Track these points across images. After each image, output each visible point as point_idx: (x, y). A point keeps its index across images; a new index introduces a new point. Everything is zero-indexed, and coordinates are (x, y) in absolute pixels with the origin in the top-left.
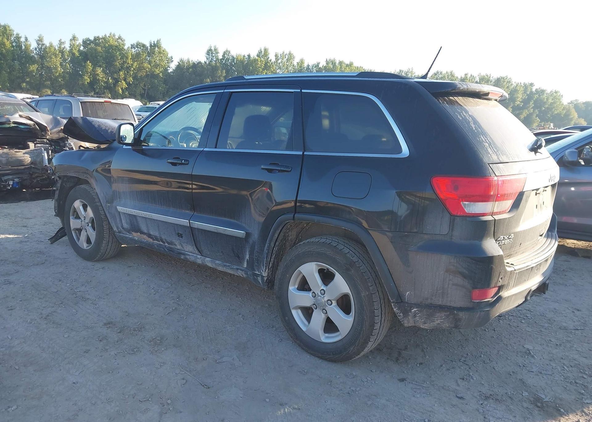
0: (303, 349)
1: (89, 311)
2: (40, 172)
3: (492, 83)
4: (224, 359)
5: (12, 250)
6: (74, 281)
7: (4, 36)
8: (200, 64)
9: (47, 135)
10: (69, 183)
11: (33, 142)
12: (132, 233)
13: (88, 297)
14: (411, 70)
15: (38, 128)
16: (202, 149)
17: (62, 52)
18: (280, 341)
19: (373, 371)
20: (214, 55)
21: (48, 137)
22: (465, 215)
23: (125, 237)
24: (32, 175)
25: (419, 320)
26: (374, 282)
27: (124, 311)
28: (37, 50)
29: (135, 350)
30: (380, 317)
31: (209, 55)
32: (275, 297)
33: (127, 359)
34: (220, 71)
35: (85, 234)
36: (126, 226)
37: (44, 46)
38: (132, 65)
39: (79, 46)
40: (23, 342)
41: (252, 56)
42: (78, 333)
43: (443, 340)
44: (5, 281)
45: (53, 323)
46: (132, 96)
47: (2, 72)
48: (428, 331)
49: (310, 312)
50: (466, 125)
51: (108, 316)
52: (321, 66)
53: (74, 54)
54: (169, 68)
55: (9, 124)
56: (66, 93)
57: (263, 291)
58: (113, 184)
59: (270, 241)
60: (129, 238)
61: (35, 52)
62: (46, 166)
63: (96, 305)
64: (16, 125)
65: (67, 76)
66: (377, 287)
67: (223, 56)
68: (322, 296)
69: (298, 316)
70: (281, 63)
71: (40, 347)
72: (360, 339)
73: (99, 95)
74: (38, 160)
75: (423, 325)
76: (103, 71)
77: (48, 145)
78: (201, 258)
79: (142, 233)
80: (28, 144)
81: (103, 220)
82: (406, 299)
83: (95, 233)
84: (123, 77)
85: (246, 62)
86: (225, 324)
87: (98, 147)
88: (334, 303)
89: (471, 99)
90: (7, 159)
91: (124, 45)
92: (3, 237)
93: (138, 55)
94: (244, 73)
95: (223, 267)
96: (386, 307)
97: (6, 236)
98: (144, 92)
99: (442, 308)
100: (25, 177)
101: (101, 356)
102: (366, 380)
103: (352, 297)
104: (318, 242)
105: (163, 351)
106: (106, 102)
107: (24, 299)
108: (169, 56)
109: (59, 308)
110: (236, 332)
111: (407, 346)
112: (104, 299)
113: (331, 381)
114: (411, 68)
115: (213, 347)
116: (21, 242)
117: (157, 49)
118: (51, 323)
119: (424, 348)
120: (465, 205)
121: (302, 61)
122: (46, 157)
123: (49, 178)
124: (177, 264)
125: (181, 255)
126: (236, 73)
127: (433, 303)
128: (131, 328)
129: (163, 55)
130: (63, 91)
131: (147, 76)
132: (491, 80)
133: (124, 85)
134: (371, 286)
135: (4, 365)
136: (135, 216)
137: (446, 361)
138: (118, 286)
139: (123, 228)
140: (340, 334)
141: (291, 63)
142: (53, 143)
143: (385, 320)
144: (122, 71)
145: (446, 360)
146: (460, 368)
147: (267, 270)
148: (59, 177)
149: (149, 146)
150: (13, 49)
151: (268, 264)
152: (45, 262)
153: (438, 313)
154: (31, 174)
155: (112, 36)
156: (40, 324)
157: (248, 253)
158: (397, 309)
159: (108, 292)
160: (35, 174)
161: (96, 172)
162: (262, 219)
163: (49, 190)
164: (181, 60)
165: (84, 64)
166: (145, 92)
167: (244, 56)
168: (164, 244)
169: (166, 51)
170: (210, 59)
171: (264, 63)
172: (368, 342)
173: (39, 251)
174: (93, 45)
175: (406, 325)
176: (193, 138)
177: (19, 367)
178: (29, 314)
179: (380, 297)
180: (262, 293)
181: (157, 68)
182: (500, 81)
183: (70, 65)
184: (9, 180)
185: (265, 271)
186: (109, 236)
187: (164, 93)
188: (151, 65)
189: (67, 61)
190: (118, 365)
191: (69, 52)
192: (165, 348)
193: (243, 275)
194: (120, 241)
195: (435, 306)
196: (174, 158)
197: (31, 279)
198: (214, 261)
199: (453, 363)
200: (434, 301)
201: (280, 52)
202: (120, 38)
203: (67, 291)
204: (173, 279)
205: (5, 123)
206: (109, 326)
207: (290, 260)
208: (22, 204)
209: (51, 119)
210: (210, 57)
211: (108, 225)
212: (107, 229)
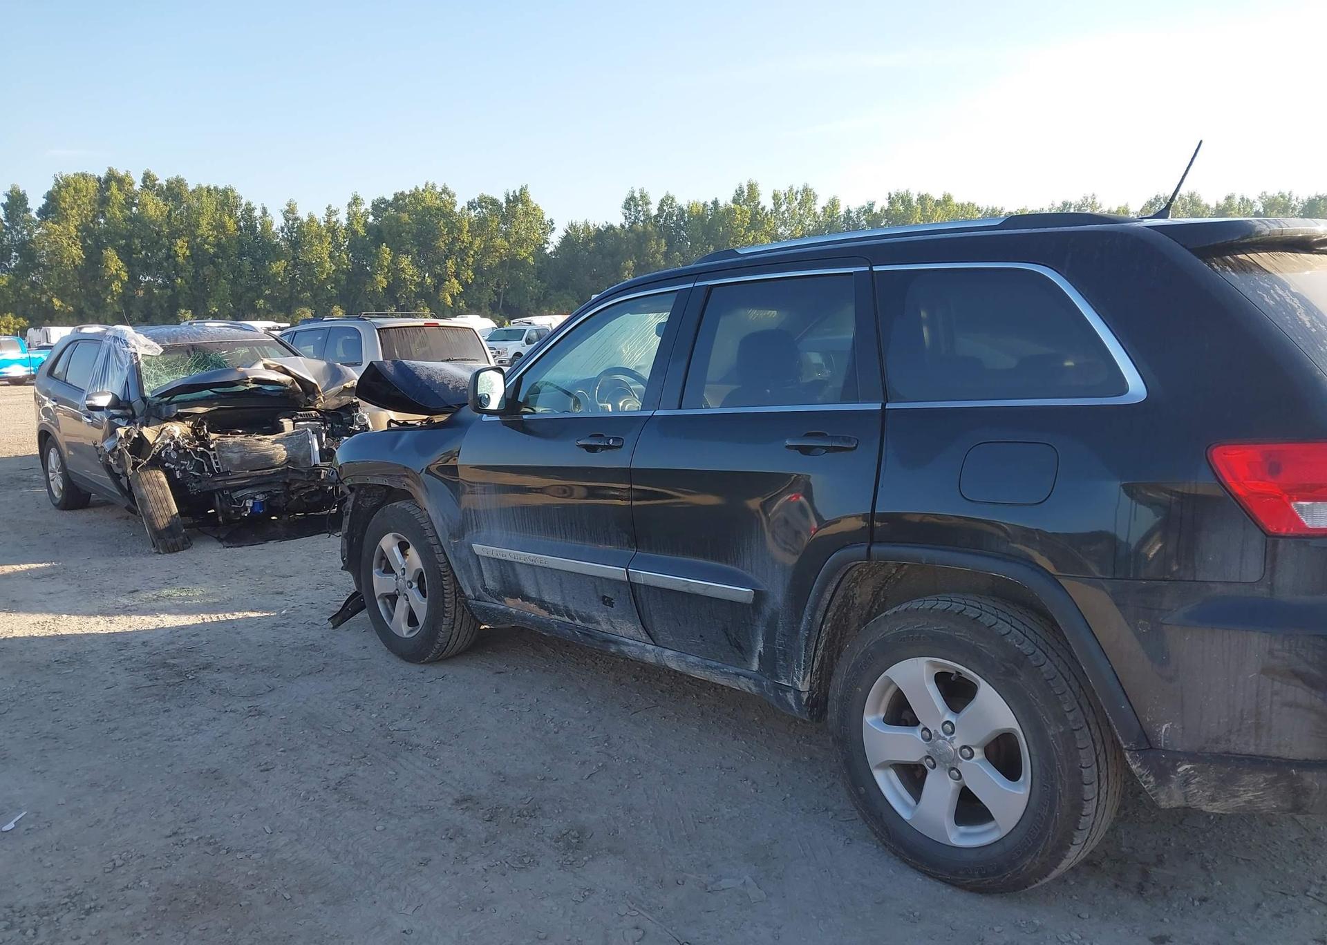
0: (906, 862)
1: (422, 772)
2: (306, 480)
3: (1296, 213)
4: (725, 883)
5: (260, 644)
6: (385, 707)
7: (224, 209)
8: (612, 231)
9: (317, 402)
10: (370, 499)
11: (290, 418)
12: (505, 599)
13: (415, 740)
14: (1090, 200)
15: (300, 389)
16: (649, 413)
17: (332, 229)
18: (848, 844)
19: (1084, 917)
20: (640, 208)
21: (318, 406)
22: (1302, 533)
23: (489, 608)
24: (288, 485)
25: (1198, 792)
26: (1076, 702)
27: (494, 772)
28: (286, 230)
29: (526, 860)
30: (1096, 785)
31: (630, 210)
32: (831, 739)
33: (511, 881)
34: (653, 243)
35: (406, 605)
36: (491, 584)
37: (299, 222)
38: (471, 243)
39: (366, 214)
40: (296, 840)
41: (721, 203)
42: (402, 821)
43: (1253, 840)
44: (250, 709)
45: (351, 799)
46: (474, 308)
47: (219, 282)
48: (1212, 817)
49: (918, 774)
50: (1288, 317)
51: (461, 783)
52: (876, 209)
53: (355, 232)
54: (546, 246)
55: (245, 384)
56: (340, 313)
57: (793, 725)
58: (462, 495)
59: (814, 610)
60: (498, 609)
61: (280, 235)
62: (315, 465)
63: (434, 759)
64: (256, 386)
65: (344, 277)
66: (1084, 714)
67: (659, 209)
68: (948, 738)
69: (889, 785)
70: (786, 212)
71: (329, 851)
72: (1048, 838)
73: (405, 311)
74: (302, 454)
75: (1207, 805)
76: (413, 262)
77: (318, 421)
78: (654, 650)
79: (526, 598)
80: (282, 423)
81: (442, 573)
82: (1163, 740)
83: (426, 603)
84: (453, 271)
85: (710, 217)
86: (717, 802)
87: (429, 421)
88: (979, 754)
89: (1290, 256)
90: (242, 457)
91: (453, 204)
92: (240, 617)
93: (482, 223)
94: (707, 242)
95: (704, 671)
96: (1108, 760)
97: (245, 614)
98: (496, 300)
99: (1257, 762)
100: (277, 490)
101: (456, 873)
102: (1068, 938)
103: (1023, 740)
104: (931, 608)
105: (586, 862)
106: (427, 325)
107: (291, 748)
108: (547, 218)
109: (359, 767)
110: (744, 820)
111: (1162, 855)
112: (450, 745)
113: (983, 940)
114: (1089, 195)
115: (695, 856)
116: (275, 626)
117: (520, 206)
118: (348, 800)
119: (1208, 862)
120: (1301, 508)
121: (834, 204)
122: (317, 448)
123: (322, 490)
124: (596, 664)
125: (611, 644)
126: (689, 243)
127: (1233, 751)
128: (514, 809)
129: (534, 218)
130: (336, 308)
131: (502, 264)
132: (1292, 206)
133: (457, 287)
134: (1071, 711)
135: (261, 891)
136: (511, 563)
137: (1270, 895)
138: (479, 717)
139: (486, 590)
140: (997, 827)
141: (810, 210)
142: (328, 418)
143: (1107, 793)
144: (451, 258)
145: (1269, 892)
146: (1309, 912)
147: (808, 678)
148: (351, 488)
149: (535, 414)
150: (239, 233)
151: (811, 663)
152: (324, 668)
153: (1248, 774)
154: (286, 483)
155: (429, 188)
156: (324, 800)
157: (761, 639)
158: (1140, 767)
159: (459, 731)
160: (296, 483)
161: (426, 473)
162: (792, 560)
163: (323, 515)
164: (572, 226)
165: (375, 251)
166: (499, 300)
167: (705, 205)
168: (572, 622)
169: (541, 208)
170: (633, 218)
171: (748, 215)
172: (1070, 847)
173: (311, 645)
174: (392, 211)
175: (1163, 804)
176: (625, 391)
177: (290, 895)
178: (302, 779)
179: (1094, 737)
180: (792, 730)
181: (521, 247)
182: (1318, 206)
183: (348, 256)
184: (245, 498)
185: (804, 679)
186: (456, 608)
187: (539, 298)
188: (509, 242)
189: (342, 248)
190: (492, 894)
191: (345, 229)
192: (591, 856)
193: (750, 689)
194: (479, 618)
195: (1239, 756)
196: (590, 436)
197: (301, 704)
198: (683, 657)
199: (1287, 898)
200: (1236, 744)
201: (783, 188)
202: (445, 191)
203: (374, 729)
204: (591, 699)
205: (237, 383)
206: (465, 805)
207: (862, 653)
208: (272, 546)
209: (324, 368)
210: (632, 213)
211: (453, 585)
212: (451, 593)
